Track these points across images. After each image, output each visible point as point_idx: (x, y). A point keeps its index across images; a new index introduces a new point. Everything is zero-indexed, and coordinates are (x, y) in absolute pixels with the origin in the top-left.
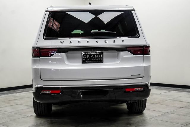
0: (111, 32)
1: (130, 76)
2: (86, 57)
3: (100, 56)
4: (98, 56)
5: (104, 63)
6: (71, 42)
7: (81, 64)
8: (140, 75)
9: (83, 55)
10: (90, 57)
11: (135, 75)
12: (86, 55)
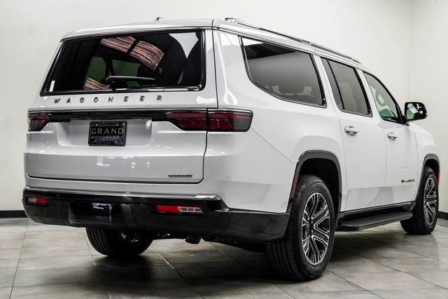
0: (143, 78)
1: (168, 177)
2: (97, 132)
3: (121, 131)
4: (117, 132)
5: (126, 147)
6: (69, 101)
7: (88, 146)
8: (191, 176)
9: (91, 128)
10: (103, 132)
11: (178, 176)
12: (97, 128)
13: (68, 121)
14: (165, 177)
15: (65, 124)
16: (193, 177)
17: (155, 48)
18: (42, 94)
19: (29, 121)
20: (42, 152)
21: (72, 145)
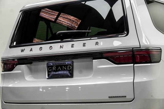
0: (83, 31)
1: (108, 98)
2: (52, 69)
3: (70, 68)
4: (67, 68)
6: (31, 50)
8: (126, 96)
9: (48, 67)
10: (56, 69)
11: (116, 97)
12: (52, 66)
13: (31, 63)
14: (106, 98)
15: (29, 65)
16: (127, 97)
17: (73, 17)
18: (11, 47)
19: (3, 65)
20: (11, 85)
21: (35, 80)
